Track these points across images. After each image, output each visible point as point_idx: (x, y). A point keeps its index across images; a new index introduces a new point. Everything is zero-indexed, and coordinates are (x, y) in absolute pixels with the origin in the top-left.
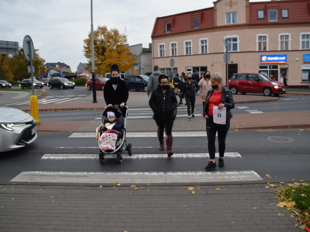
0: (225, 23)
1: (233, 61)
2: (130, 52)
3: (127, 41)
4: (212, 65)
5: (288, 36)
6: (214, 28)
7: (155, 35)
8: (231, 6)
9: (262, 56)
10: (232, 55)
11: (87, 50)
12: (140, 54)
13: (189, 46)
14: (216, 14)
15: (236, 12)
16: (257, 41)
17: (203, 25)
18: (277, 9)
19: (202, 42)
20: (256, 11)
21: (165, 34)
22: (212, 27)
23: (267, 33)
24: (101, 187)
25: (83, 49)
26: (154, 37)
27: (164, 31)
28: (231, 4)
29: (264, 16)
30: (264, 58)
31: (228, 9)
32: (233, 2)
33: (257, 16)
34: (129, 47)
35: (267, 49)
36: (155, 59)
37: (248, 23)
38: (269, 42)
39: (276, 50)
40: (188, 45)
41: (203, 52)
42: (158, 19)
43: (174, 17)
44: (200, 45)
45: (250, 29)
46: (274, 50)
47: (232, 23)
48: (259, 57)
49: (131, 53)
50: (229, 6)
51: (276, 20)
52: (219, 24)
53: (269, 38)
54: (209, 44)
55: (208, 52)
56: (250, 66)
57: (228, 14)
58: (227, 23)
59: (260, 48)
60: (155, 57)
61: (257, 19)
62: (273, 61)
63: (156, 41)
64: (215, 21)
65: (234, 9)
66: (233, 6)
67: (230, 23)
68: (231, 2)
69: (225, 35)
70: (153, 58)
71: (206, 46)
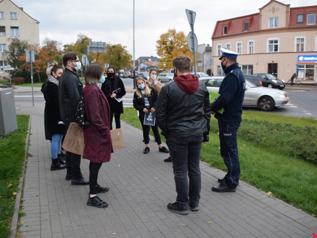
0: (269, 27)
1: (273, 60)
4: (257, 64)
6: (259, 32)
7: (215, 37)
8: (273, 12)
9: (299, 56)
10: (273, 55)
11: (159, 49)
12: (204, 53)
13: (240, 47)
14: (261, 19)
15: (278, 17)
16: (295, 43)
17: (252, 28)
18: (315, 13)
19: (250, 43)
20: (296, 16)
21: (222, 36)
22: (257, 30)
23: (304, 36)
26: (213, 38)
27: (221, 33)
28: (273, 10)
29: (303, 20)
30: (301, 59)
31: (271, 15)
32: (275, 9)
33: (297, 21)
35: (305, 50)
36: (214, 58)
37: (288, 27)
38: (306, 43)
39: (312, 51)
41: (250, 52)
42: (218, 22)
43: (230, 21)
44: (248, 46)
45: (290, 32)
46: (310, 51)
47: (274, 27)
48: (297, 57)
50: (272, 12)
51: (314, 23)
52: (263, 27)
53: (306, 40)
54: (255, 46)
55: (254, 53)
56: (288, 65)
57: (271, 19)
58: (270, 27)
59: (298, 49)
60: (214, 56)
61: (296, 23)
62: (310, 61)
63: (216, 41)
64: (260, 25)
65: (276, 14)
66: (275, 12)
67: (273, 27)
68: (274, 8)
69: (268, 38)
70: (212, 57)
71: (253, 47)
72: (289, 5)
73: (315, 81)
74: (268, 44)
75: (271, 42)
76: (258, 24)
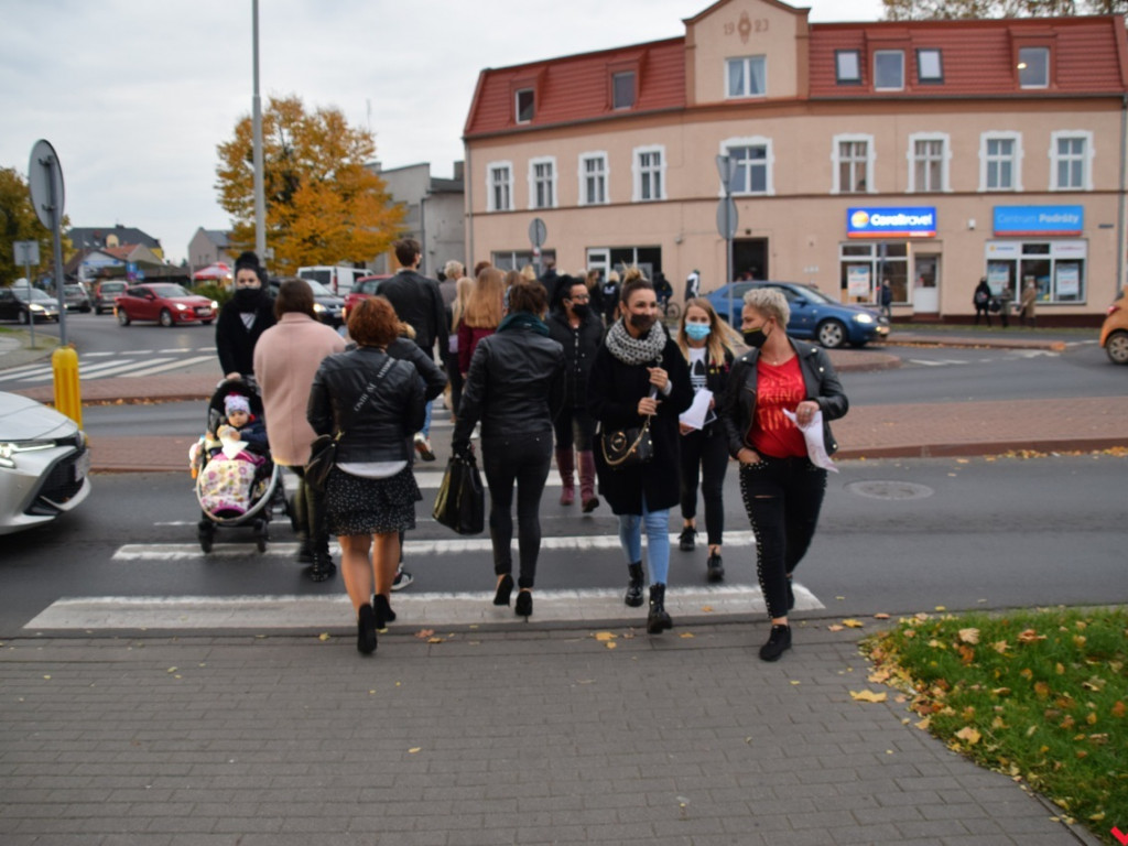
0: (726, 95)
1: (750, 225)
2: (387, 190)
3: (373, 154)
4: (680, 243)
5: (940, 142)
6: (687, 111)
7: (478, 131)
8: (745, 34)
9: (851, 212)
10: (747, 208)
11: (229, 183)
12: (423, 201)
13: (596, 173)
14: (693, 60)
15: (764, 55)
16: (836, 158)
17: (649, 98)
18: (903, 49)
19: (644, 159)
20: (831, 55)
21: (510, 128)
22: (679, 105)
23: (869, 133)
24: (323, 637)
25: (215, 179)
26: (471, 139)
27: (507, 118)
28: (745, 27)
29: (860, 72)
30: (859, 220)
31: (736, 46)
32: (752, 21)
33: (836, 72)
34: (381, 173)
35: (871, 188)
36: (477, 220)
37: (805, 95)
38: (876, 162)
39: (900, 190)
40: (593, 169)
41: (646, 193)
42: (488, 76)
43: (543, 68)
44: (637, 169)
45: (813, 114)
46: (891, 190)
47: (747, 94)
48: (842, 216)
49: (390, 197)
50: (737, 33)
51: (899, 86)
52: (703, 95)
53: (876, 149)
54: (669, 168)
55: (664, 196)
56: (811, 244)
57: (735, 63)
58: (731, 93)
59: (845, 183)
60: (475, 210)
61: (834, 83)
62: (891, 228)
63: (482, 153)
64: (688, 86)
65: (756, 44)
66: (753, 36)
67: (742, 93)
68: (745, 20)
69: (725, 137)
70: (468, 215)
71: (657, 175)
72: (805, 12)
73: (911, 306)
75: (738, 153)
76: (681, 79)
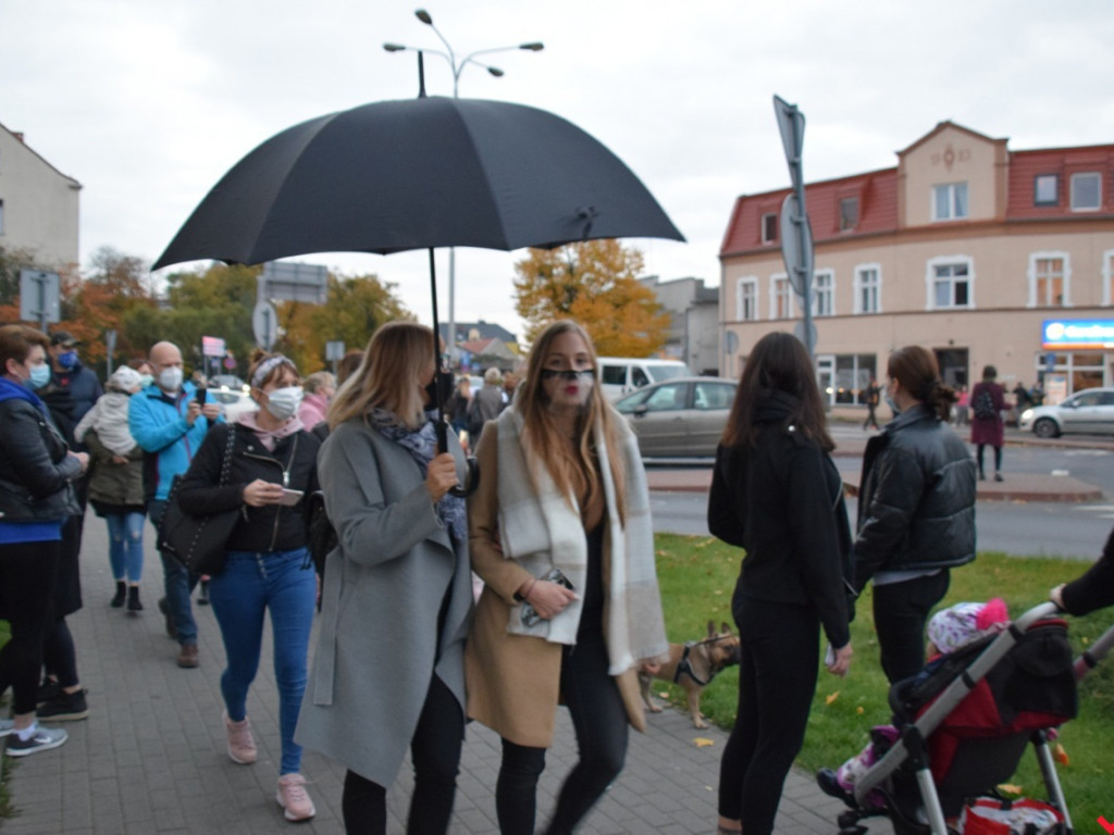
0: (933, 218)
1: (952, 338)
2: (658, 300)
3: (642, 269)
6: (899, 233)
7: (732, 250)
8: (949, 163)
9: (1045, 323)
10: (951, 320)
11: (524, 293)
12: (688, 310)
13: (825, 289)
14: (904, 187)
15: (966, 182)
16: (1032, 274)
17: (871, 221)
18: (1099, 171)
19: (865, 275)
20: (1031, 179)
21: (758, 247)
22: (890, 228)
23: (1065, 251)
25: (512, 290)
26: (726, 257)
27: (756, 239)
28: (949, 157)
29: (1058, 194)
30: (1054, 331)
31: (940, 174)
32: (956, 152)
33: (1034, 195)
34: (657, 285)
35: (1067, 302)
36: (728, 327)
37: (1003, 216)
38: (1071, 278)
39: (1095, 303)
40: (822, 285)
41: (865, 308)
42: (743, 201)
44: (857, 284)
45: (1009, 234)
46: (1086, 303)
47: (952, 217)
48: (1036, 327)
49: (661, 307)
50: (942, 164)
51: (1096, 205)
52: (913, 219)
53: (1071, 266)
54: (884, 284)
55: (879, 310)
56: (1008, 354)
57: (941, 189)
58: (939, 216)
59: (1041, 295)
60: (729, 319)
61: (1031, 205)
62: (1086, 339)
63: (735, 268)
64: (900, 211)
65: (960, 172)
66: (957, 165)
67: (947, 215)
68: (949, 151)
69: (932, 255)
70: (720, 324)
71: (875, 290)
72: (1003, 142)
74: (931, 278)
75: (942, 271)
76: (895, 206)
